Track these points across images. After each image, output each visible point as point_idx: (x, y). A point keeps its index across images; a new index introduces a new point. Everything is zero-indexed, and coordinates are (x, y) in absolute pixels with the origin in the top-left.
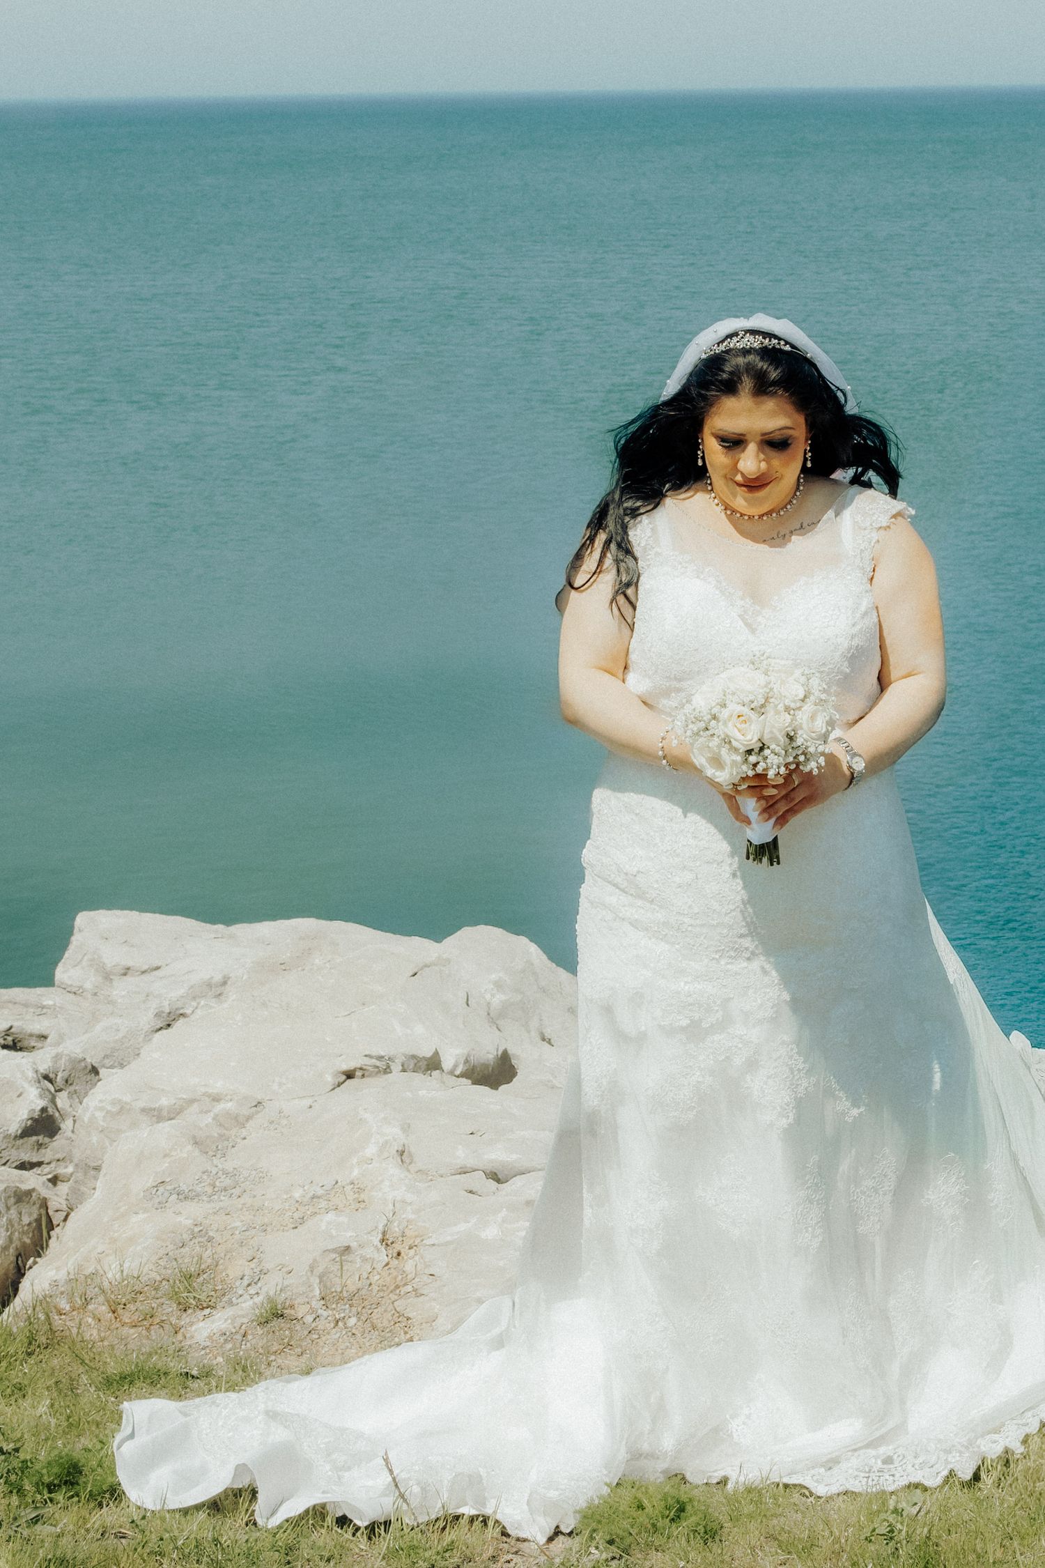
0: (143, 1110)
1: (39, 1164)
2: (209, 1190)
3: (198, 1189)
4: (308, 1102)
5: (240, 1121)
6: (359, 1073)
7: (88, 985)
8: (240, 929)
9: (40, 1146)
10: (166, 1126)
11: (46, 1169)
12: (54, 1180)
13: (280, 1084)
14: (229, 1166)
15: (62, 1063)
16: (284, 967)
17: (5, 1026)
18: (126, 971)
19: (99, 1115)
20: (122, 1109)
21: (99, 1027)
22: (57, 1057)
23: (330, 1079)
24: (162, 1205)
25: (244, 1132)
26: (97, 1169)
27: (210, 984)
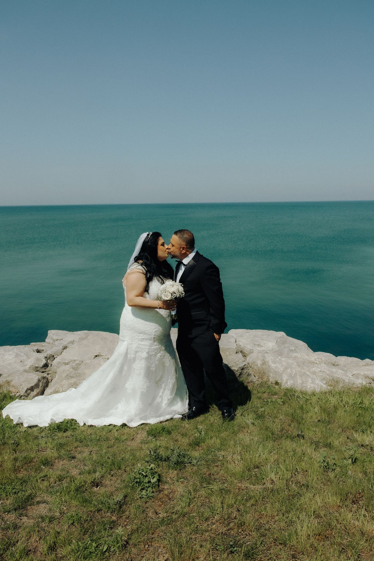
0: (63, 363)
1: (45, 372)
2: (76, 376)
3: (74, 376)
4: (91, 361)
5: (80, 364)
6: (98, 356)
7: (51, 342)
8: (75, 333)
9: (45, 369)
10: (67, 366)
11: (46, 372)
12: (48, 374)
13: (85, 358)
14: (79, 372)
15: (48, 355)
16: (84, 339)
18: (57, 340)
19: (56, 364)
20: (59, 362)
21: (54, 349)
22: (47, 354)
23: (93, 357)
24: (68, 379)
25: (80, 366)
26: (56, 372)
27: (71, 342)
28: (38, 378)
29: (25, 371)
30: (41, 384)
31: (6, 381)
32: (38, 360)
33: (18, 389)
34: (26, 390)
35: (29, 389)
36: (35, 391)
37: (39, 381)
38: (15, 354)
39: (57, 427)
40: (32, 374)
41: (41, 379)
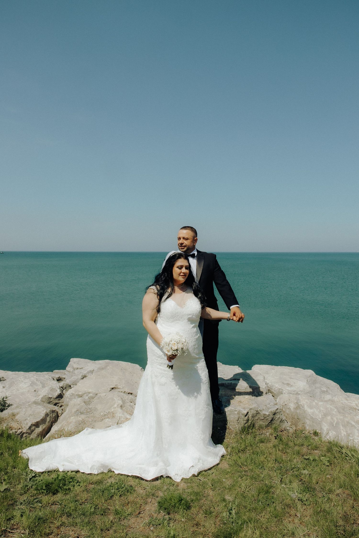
0: (76, 395)
1: (58, 404)
2: (86, 412)
3: (84, 412)
4: (106, 394)
5: (93, 398)
6: (114, 388)
7: (71, 371)
8: (96, 362)
9: (59, 400)
10: (80, 399)
12: (61, 406)
13: (101, 390)
14: (90, 407)
15: (65, 385)
16: (103, 369)
17: (59, 376)
18: (77, 369)
19: (69, 396)
20: (73, 394)
21: (72, 378)
23: (109, 389)
24: (77, 415)
25: (93, 400)
26: (68, 405)
27: (91, 371)
28: (46, 412)
29: (35, 403)
30: (48, 419)
31: (12, 413)
32: (52, 390)
33: (21, 425)
34: (30, 426)
35: (34, 425)
36: (40, 427)
37: (47, 415)
38: (31, 383)
39: (46, 487)
40: (40, 407)
41: (49, 413)
